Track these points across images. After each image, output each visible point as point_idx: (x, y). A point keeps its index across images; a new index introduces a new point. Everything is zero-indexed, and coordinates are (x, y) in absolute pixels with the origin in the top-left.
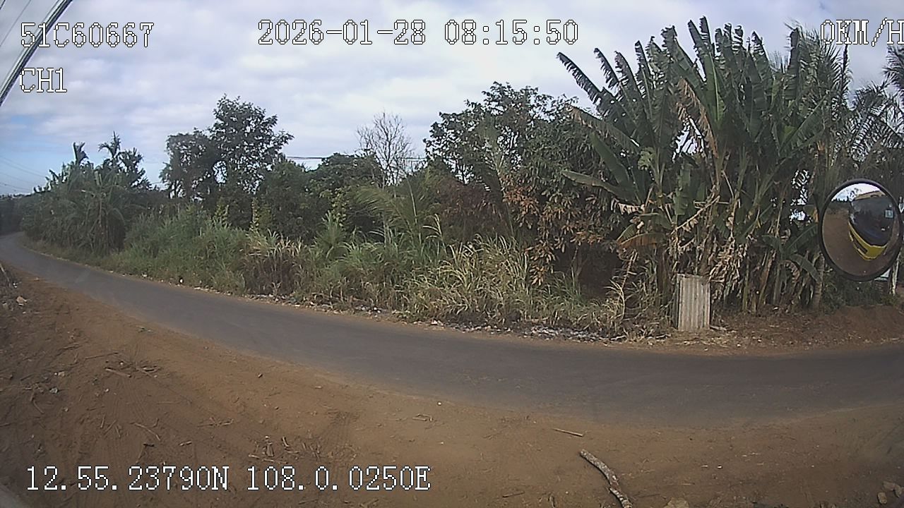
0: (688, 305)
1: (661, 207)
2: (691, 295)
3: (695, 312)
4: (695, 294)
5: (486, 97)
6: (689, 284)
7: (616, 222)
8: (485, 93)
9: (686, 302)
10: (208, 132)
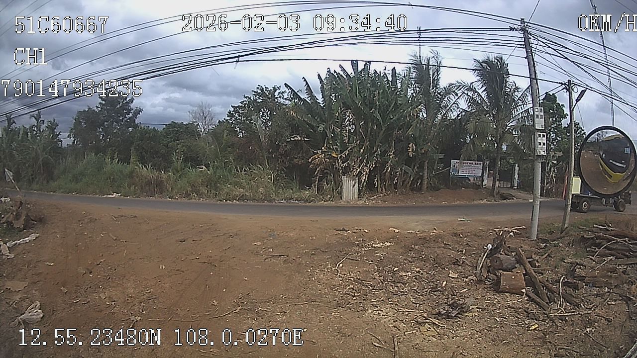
0: (347, 189)
1: (331, 147)
2: (349, 185)
3: (350, 192)
5: (254, 93)
6: (348, 180)
8: (253, 91)
10: (96, 108)
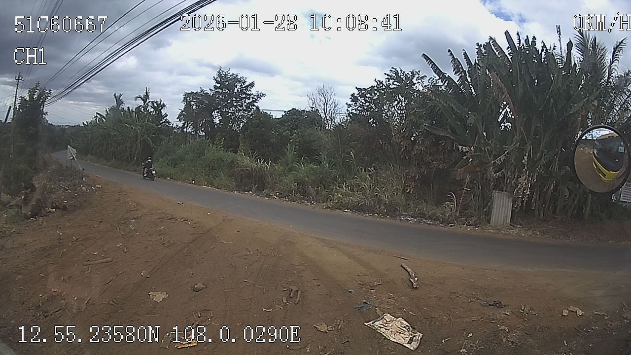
0: (498, 209)
1: (483, 149)
2: (500, 203)
3: (501, 215)
4: (503, 203)
5: (387, 77)
6: (499, 197)
7: (456, 157)
8: (385, 74)
9: (497, 207)
10: (210, 91)
